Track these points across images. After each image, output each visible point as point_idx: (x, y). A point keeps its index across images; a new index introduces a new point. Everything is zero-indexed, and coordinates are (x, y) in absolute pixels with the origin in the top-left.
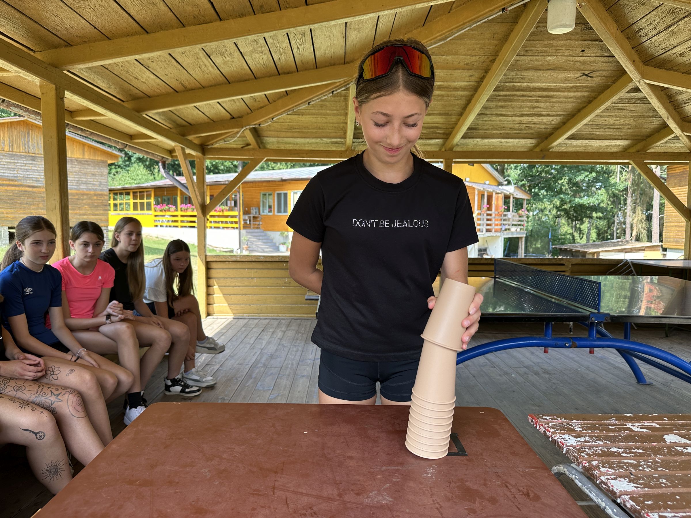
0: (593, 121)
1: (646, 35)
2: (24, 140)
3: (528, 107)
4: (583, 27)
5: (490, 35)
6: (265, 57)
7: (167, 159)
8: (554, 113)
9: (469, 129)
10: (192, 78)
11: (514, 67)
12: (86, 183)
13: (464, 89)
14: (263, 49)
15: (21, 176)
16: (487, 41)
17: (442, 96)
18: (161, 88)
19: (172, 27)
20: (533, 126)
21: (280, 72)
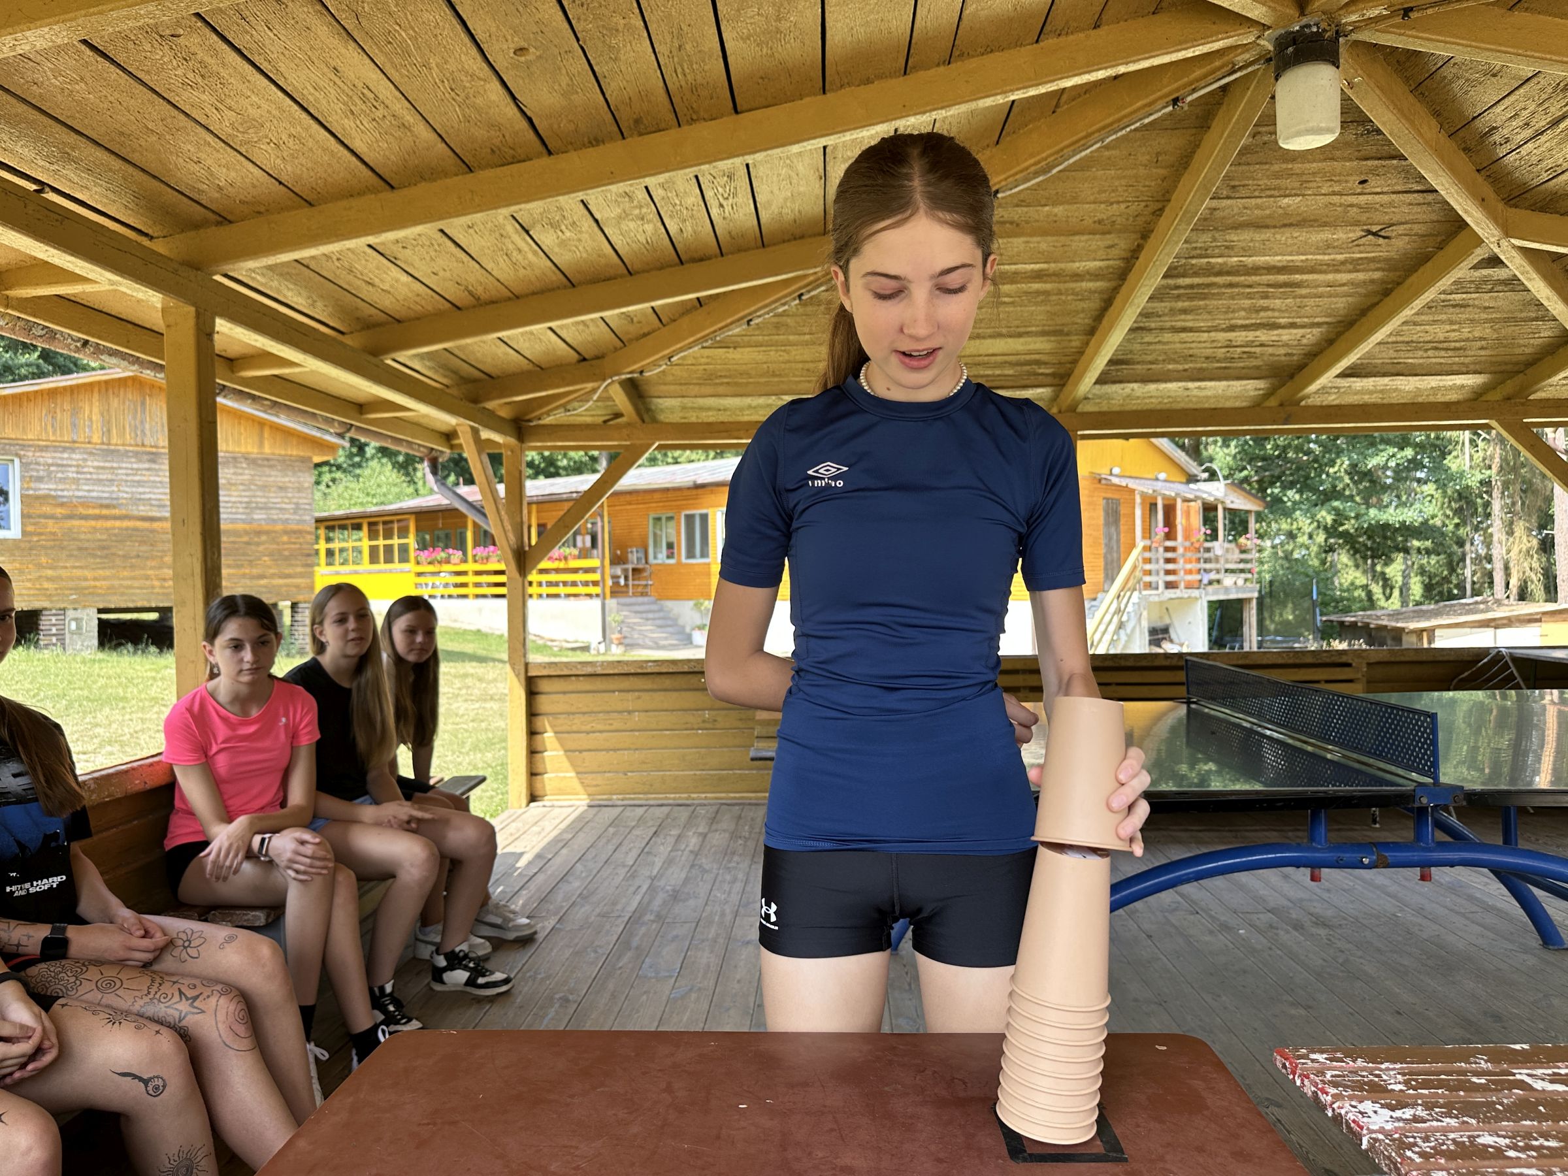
0: (1398, 334)
1: (1507, 141)
2: (135, 418)
3: (1244, 309)
4: (1361, 129)
5: (1148, 157)
6: (649, 228)
7: (442, 452)
8: (1306, 320)
9: (1111, 362)
10: (490, 278)
11: (1207, 224)
12: (265, 508)
13: (1095, 276)
14: (644, 210)
15: (125, 496)
16: (1142, 171)
17: (1047, 293)
18: (423, 303)
19: (445, 174)
20: (1258, 350)
21: (683, 258)
